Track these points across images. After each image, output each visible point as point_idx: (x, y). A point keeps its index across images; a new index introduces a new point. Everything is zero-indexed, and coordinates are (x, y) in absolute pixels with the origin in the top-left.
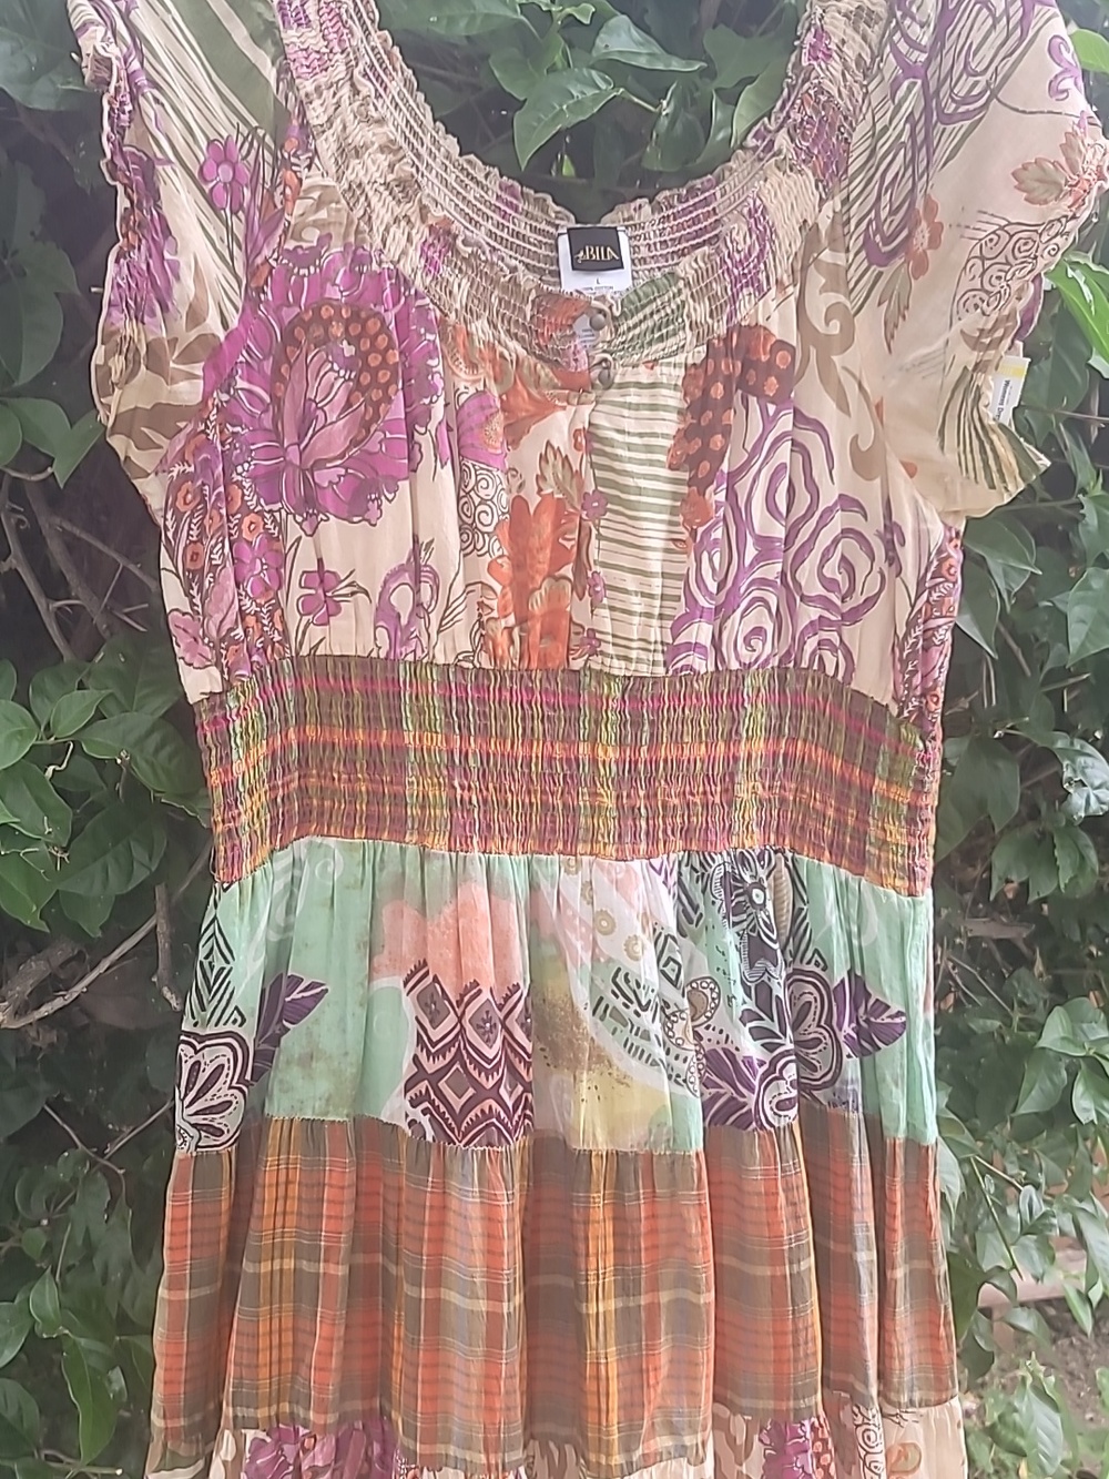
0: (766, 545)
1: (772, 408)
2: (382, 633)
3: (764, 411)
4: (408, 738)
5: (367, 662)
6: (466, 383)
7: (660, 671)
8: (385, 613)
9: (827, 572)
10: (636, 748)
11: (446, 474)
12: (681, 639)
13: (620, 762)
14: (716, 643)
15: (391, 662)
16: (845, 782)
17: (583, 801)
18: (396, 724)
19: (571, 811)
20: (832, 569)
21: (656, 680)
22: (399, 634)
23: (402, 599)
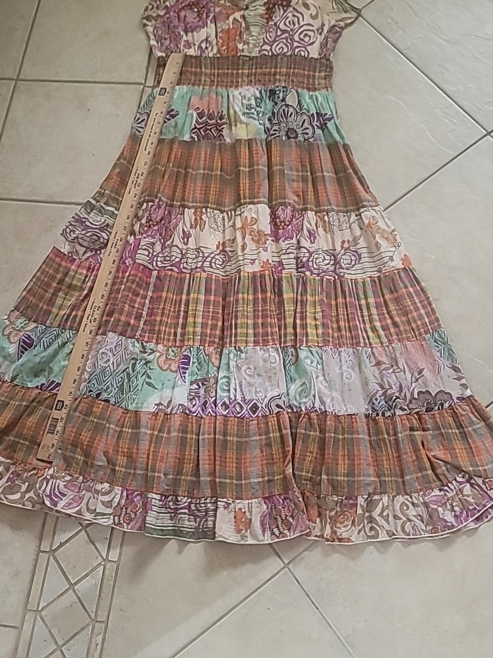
0: (284, 32)
1: (285, 8)
2: (199, 51)
3: (284, 9)
4: (203, 70)
5: (196, 57)
6: (217, 9)
7: (258, 55)
8: (200, 47)
9: (301, 36)
10: (252, 69)
11: (213, 25)
12: (263, 48)
13: (248, 73)
14: (271, 50)
15: (201, 56)
16: (309, 75)
17: (240, 80)
18: (201, 68)
19: (237, 82)
20: (302, 36)
21: (257, 56)
22: (203, 51)
23: (204, 45)
